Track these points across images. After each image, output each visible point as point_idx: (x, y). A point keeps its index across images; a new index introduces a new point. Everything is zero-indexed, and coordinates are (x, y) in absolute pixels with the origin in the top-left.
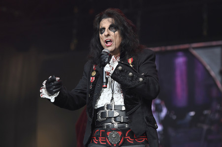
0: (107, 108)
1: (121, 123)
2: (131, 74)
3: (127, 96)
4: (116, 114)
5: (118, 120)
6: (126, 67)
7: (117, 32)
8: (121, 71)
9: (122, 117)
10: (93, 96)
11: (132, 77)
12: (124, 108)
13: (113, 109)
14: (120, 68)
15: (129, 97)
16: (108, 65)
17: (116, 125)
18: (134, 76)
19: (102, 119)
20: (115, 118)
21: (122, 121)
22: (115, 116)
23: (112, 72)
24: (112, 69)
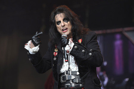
0: (67, 74)
1: (76, 83)
2: (83, 51)
3: (80, 66)
4: (73, 77)
5: (75, 82)
6: (80, 46)
7: (69, 22)
8: (77, 49)
9: (77, 79)
10: (57, 66)
11: (84, 53)
12: (78, 73)
13: (71, 74)
14: (76, 47)
15: (82, 67)
16: (67, 46)
17: (73, 85)
18: (86, 52)
19: (64, 81)
20: (72, 80)
21: (77, 82)
22: (72, 79)
23: (70, 50)
24: (71, 48)
